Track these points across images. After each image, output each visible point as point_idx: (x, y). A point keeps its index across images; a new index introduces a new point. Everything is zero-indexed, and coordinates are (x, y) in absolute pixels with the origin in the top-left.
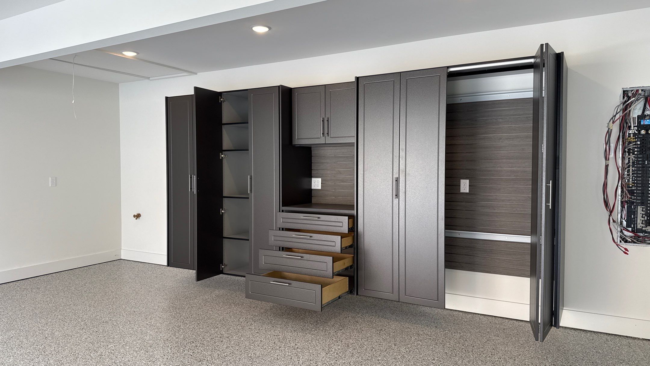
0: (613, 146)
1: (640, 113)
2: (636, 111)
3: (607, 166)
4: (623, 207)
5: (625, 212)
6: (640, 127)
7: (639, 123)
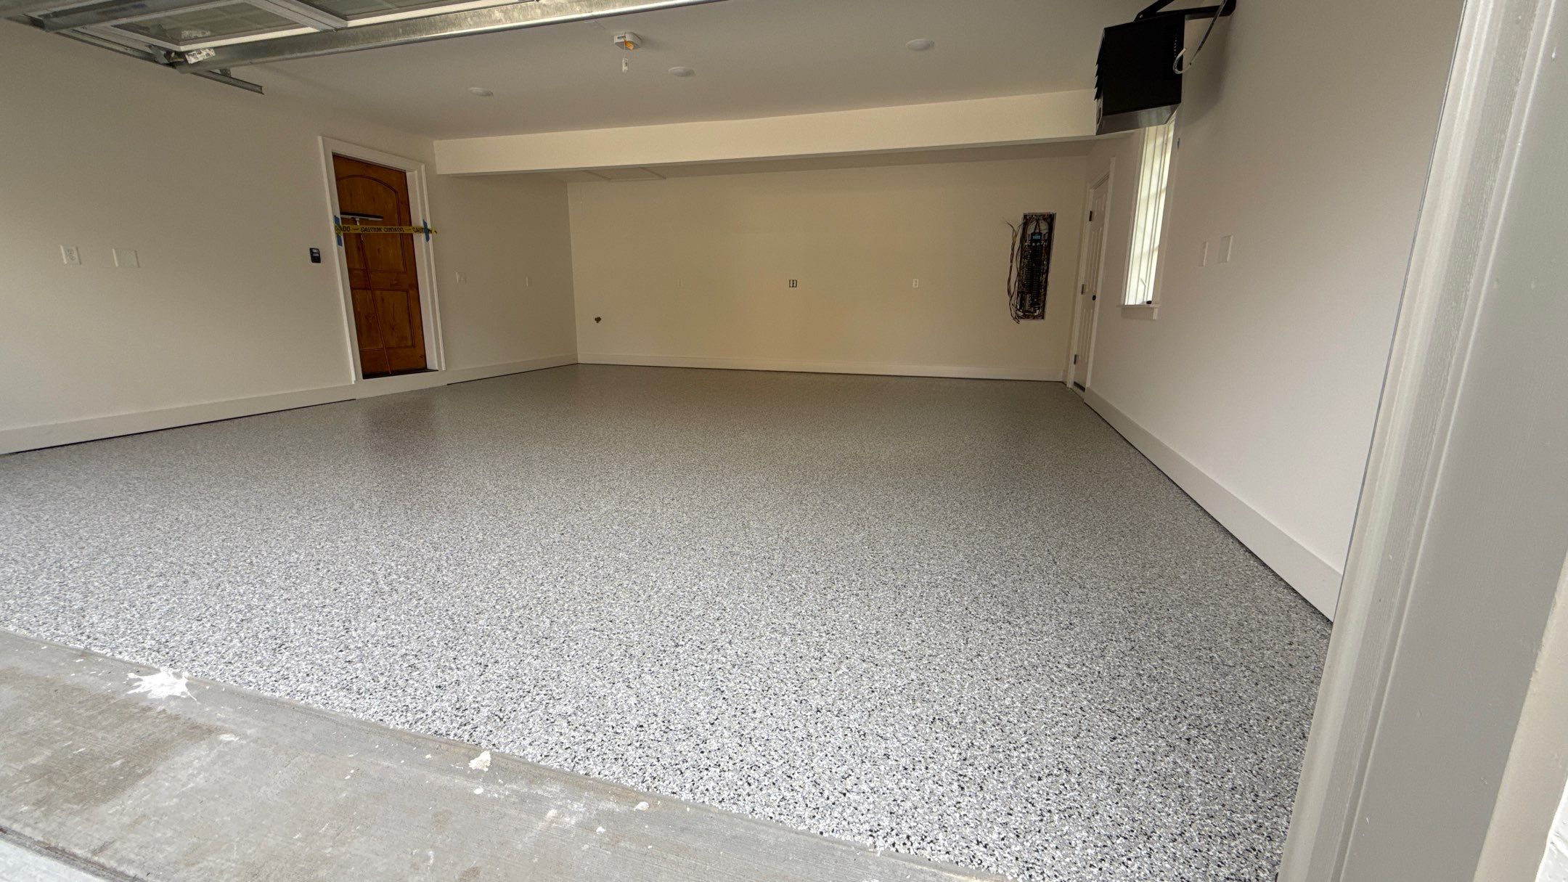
0: (1015, 253)
1: (1033, 231)
2: (1031, 229)
3: (1011, 267)
4: (1018, 295)
5: (1019, 299)
6: (1032, 241)
7: (1032, 237)
